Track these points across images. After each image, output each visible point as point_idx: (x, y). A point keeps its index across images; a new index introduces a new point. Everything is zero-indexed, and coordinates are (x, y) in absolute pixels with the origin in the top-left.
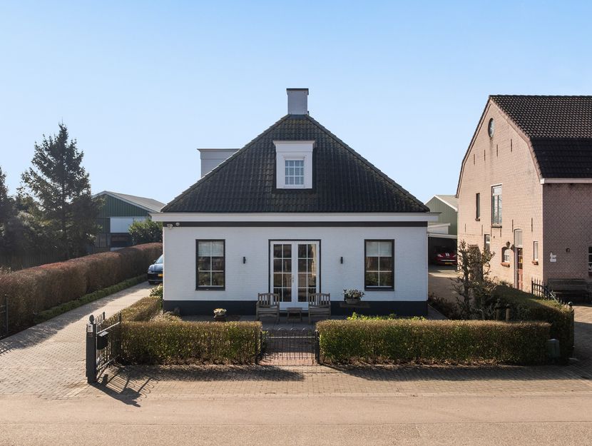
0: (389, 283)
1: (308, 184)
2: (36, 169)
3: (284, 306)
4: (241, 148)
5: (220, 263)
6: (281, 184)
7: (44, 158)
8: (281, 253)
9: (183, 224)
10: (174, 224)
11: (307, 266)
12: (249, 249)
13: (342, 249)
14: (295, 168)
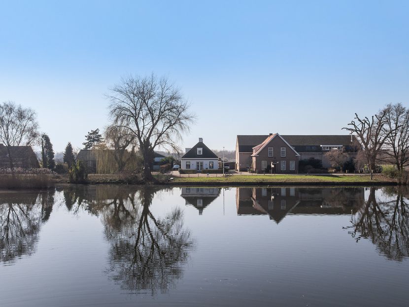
0: (212, 167)
1: (202, 154)
3: (198, 170)
6: (198, 154)
8: (198, 163)
10: (183, 160)
11: (202, 166)
12: (193, 163)
13: (206, 163)
14: (200, 151)
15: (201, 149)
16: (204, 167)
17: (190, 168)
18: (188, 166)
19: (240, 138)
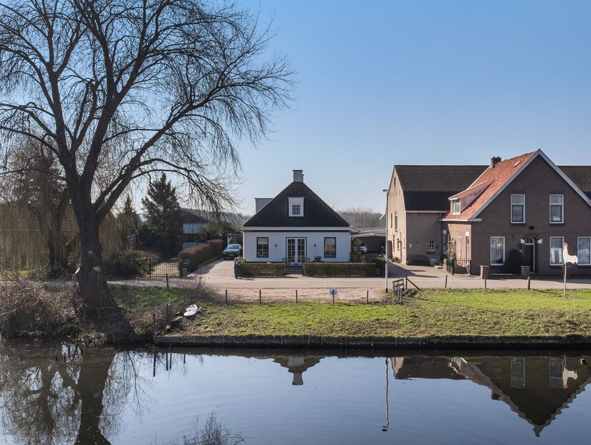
0: (334, 255)
1: (302, 214)
2: (149, 197)
3: (292, 264)
4: (274, 197)
5: (266, 247)
6: (291, 214)
7: (152, 190)
8: (291, 241)
9: (252, 231)
10: (248, 231)
11: (301, 248)
12: (278, 241)
13: (315, 241)
14: (296, 208)
15: (299, 201)
16: (311, 254)
17: (267, 255)
18: (262, 249)
19: (405, 174)
